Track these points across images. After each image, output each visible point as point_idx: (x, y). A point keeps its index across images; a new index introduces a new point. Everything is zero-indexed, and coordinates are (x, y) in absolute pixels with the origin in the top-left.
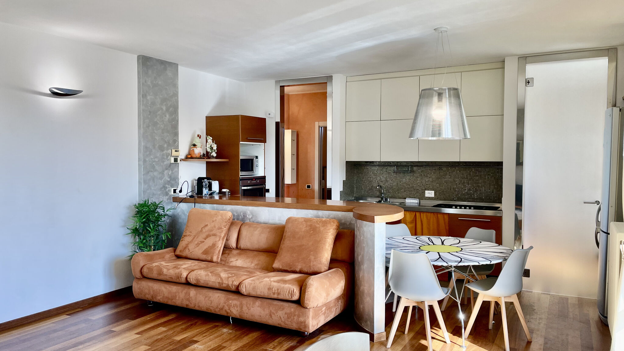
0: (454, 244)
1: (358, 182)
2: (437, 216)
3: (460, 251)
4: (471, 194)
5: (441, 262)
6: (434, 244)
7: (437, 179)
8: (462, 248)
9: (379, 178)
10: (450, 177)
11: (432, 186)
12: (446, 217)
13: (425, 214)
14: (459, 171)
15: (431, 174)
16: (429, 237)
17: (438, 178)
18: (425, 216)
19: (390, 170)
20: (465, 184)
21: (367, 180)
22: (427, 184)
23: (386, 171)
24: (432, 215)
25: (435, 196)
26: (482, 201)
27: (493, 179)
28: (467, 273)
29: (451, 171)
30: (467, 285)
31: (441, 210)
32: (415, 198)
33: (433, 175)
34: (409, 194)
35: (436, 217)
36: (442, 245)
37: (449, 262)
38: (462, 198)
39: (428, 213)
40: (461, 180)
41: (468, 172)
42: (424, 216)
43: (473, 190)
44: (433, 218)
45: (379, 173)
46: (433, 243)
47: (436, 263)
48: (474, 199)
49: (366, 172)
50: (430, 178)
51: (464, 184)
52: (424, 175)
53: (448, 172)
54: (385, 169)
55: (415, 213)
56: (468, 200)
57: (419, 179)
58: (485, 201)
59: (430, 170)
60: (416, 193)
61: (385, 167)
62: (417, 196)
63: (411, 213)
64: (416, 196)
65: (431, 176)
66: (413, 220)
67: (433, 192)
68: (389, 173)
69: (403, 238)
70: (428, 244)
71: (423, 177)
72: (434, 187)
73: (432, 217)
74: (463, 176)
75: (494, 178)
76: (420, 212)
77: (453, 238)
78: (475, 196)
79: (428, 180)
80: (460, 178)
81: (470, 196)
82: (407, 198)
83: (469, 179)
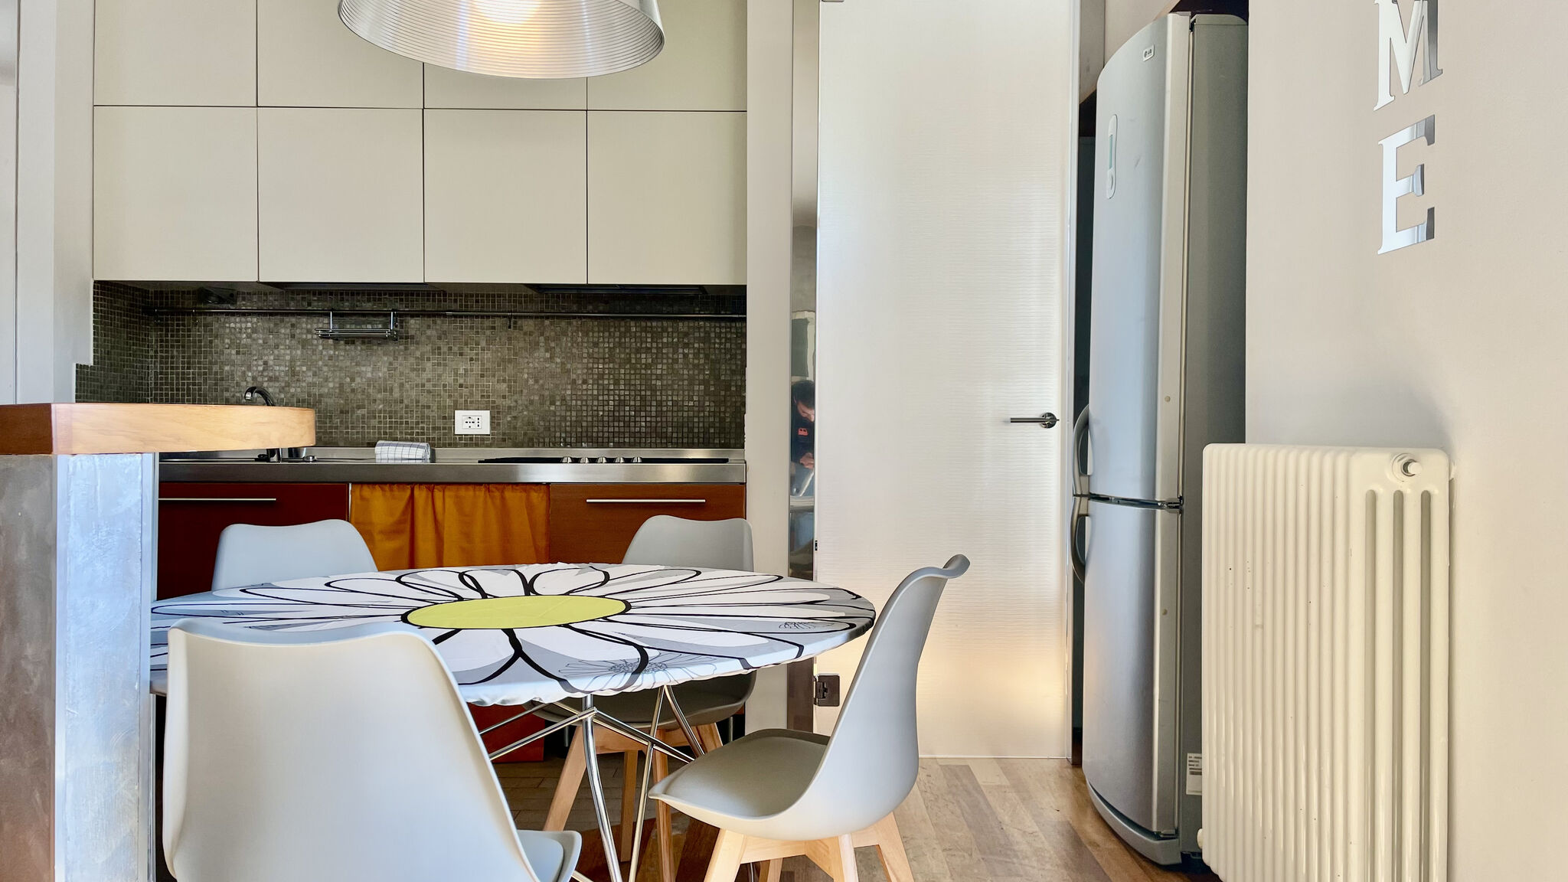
0: (583, 588)
1: (167, 384)
2: (503, 498)
3: (623, 613)
4: (627, 419)
5: (521, 679)
6: (484, 596)
7: (499, 365)
8: (624, 601)
9: (261, 363)
10: (548, 355)
11: (483, 391)
12: (536, 497)
13: (450, 493)
14: (581, 331)
15: (477, 344)
16: (461, 570)
17: (503, 362)
18: (449, 502)
19: (309, 331)
20: (606, 382)
21: (205, 373)
22: (461, 386)
23: (293, 336)
24: (481, 493)
25: (492, 428)
26: (664, 441)
27: (702, 361)
28: (656, 724)
29: (553, 334)
30: (658, 793)
31: (515, 473)
32: (412, 440)
33: (483, 349)
34: (390, 428)
35: (498, 502)
36: (527, 594)
37: (577, 675)
38: (594, 435)
39: (463, 488)
40: (590, 365)
41: (614, 337)
42: (445, 502)
43: (632, 403)
44: (485, 502)
45: (261, 341)
46: (479, 589)
47: (493, 695)
48: (638, 435)
49: (200, 341)
50: (471, 359)
51: (601, 382)
52: (450, 349)
53: (542, 339)
54: (286, 328)
55: (408, 492)
56: (616, 440)
57: (429, 365)
58: (674, 440)
59: (472, 328)
60: (417, 423)
61: (287, 319)
62: (423, 434)
63: (391, 490)
64: (418, 433)
65: (477, 354)
66: (400, 522)
67: (486, 415)
68: (304, 344)
69: (328, 585)
70: (456, 595)
71: (445, 360)
72: (489, 397)
73: (481, 499)
74: (598, 353)
75: (707, 357)
76: (431, 485)
77: (572, 565)
78: (640, 427)
79: (466, 370)
80: (585, 361)
81: (622, 424)
82: (380, 442)
83: (620, 363)
